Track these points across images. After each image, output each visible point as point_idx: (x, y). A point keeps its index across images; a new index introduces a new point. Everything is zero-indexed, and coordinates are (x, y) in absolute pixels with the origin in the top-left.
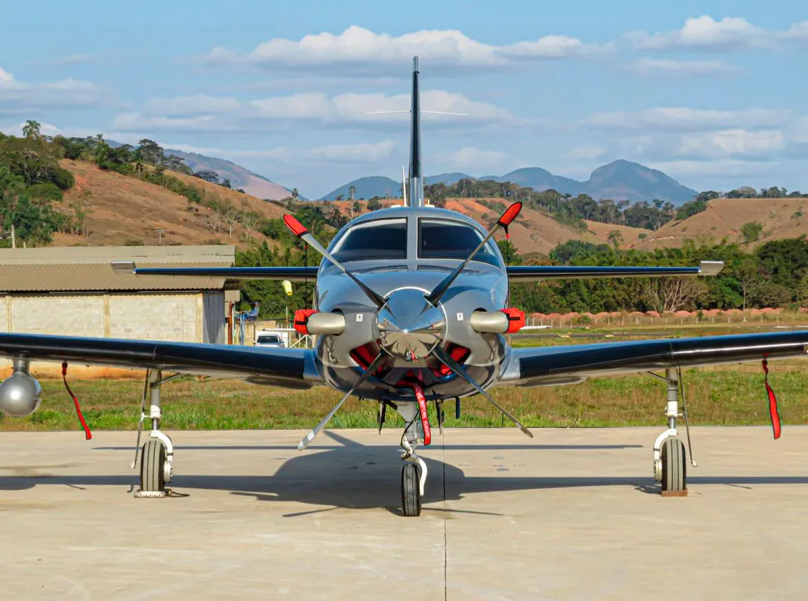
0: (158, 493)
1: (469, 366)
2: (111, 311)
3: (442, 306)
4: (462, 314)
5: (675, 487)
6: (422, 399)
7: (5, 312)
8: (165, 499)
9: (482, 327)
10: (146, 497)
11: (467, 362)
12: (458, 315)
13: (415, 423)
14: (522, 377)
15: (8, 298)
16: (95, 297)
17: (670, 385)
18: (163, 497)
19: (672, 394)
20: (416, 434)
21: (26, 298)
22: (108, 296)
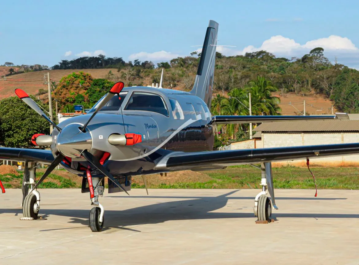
0: (30, 218)
1: (111, 161)
2: (344, 139)
3: (90, 132)
4: (102, 136)
5: (262, 219)
6: (89, 177)
7: (301, 140)
8: (32, 221)
9: (114, 142)
10: (25, 220)
11: (110, 159)
12: (100, 136)
13: (97, 187)
14: (167, 166)
15: (302, 134)
16: (338, 134)
17: (262, 171)
18: (32, 220)
19: (263, 175)
20: (97, 193)
21: (310, 134)
22: (343, 133)
